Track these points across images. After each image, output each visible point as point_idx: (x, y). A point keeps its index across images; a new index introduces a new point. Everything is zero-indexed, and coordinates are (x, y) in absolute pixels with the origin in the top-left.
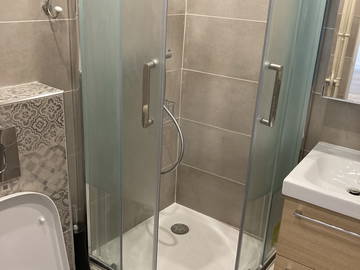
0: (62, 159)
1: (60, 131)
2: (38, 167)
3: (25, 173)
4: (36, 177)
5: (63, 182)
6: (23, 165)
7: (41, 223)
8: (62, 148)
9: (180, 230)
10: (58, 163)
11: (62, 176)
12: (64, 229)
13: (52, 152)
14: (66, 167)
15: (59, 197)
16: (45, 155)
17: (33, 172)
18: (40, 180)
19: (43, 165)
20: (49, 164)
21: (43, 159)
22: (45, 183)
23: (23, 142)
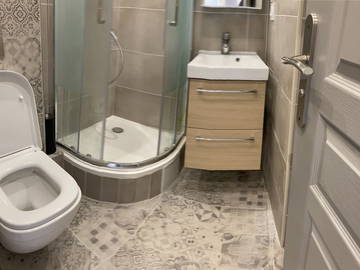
0: (37, 51)
1: (37, 26)
2: (19, 52)
3: (7, 55)
4: (17, 62)
5: (38, 72)
6: (7, 48)
7: (20, 100)
8: (37, 41)
9: (118, 130)
10: (34, 54)
11: (38, 66)
12: (38, 112)
13: (29, 44)
14: (40, 59)
15: (36, 84)
16: (24, 44)
17: (15, 56)
18: (20, 65)
19: (22, 53)
20: (28, 52)
21: (22, 47)
22: (24, 68)
23: (6, 26)
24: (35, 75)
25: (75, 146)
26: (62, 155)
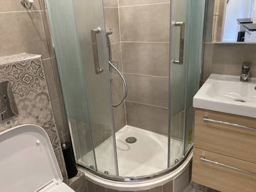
0: (46, 101)
1: (43, 83)
2: (30, 107)
4: (30, 114)
5: (50, 116)
6: (20, 107)
7: (38, 144)
8: (46, 94)
10: (45, 104)
11: (49, 113)
12: (54, 147)
13: (39, 98)
14: (50, 106)
15: (48, 127)
16: (34, 99)
17: (28, 111)
18: (33, 116)
19: (34, 106)
20: (38, 105)
21: (33, 102)
22: (37, 118)
23: (17, 91)
24: (48, 119)
25: (94, 165)
26: (84, 176)
